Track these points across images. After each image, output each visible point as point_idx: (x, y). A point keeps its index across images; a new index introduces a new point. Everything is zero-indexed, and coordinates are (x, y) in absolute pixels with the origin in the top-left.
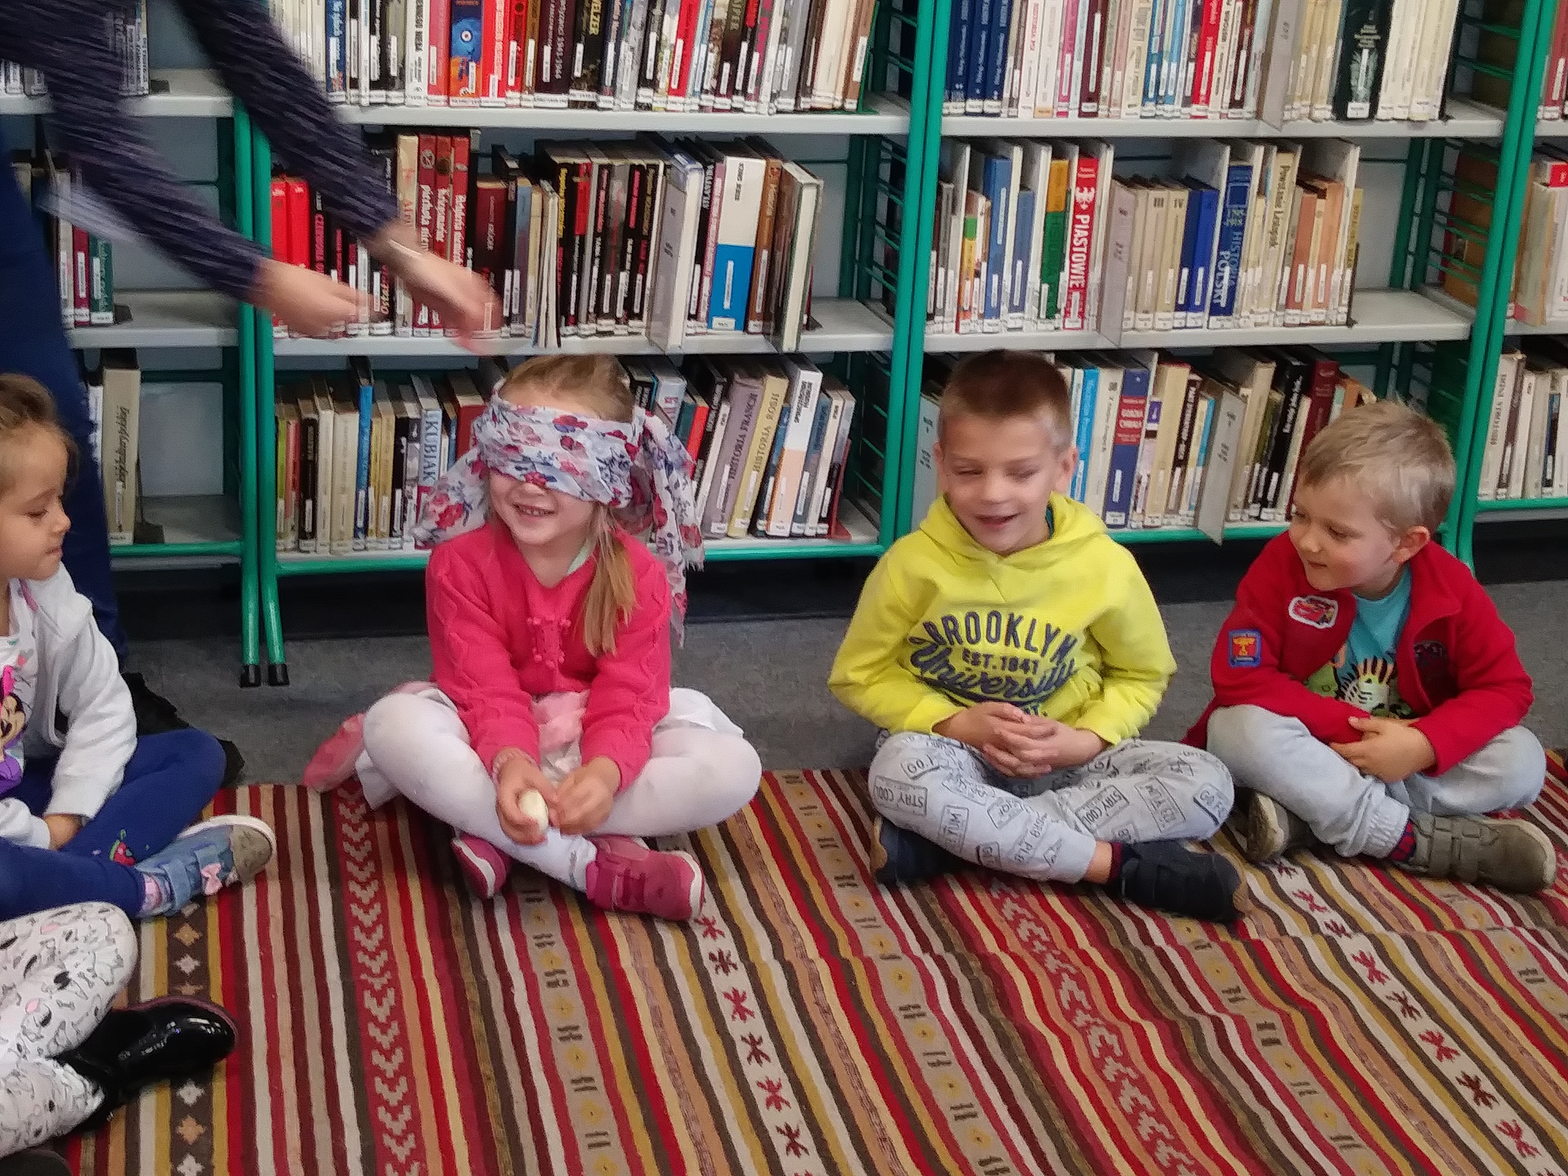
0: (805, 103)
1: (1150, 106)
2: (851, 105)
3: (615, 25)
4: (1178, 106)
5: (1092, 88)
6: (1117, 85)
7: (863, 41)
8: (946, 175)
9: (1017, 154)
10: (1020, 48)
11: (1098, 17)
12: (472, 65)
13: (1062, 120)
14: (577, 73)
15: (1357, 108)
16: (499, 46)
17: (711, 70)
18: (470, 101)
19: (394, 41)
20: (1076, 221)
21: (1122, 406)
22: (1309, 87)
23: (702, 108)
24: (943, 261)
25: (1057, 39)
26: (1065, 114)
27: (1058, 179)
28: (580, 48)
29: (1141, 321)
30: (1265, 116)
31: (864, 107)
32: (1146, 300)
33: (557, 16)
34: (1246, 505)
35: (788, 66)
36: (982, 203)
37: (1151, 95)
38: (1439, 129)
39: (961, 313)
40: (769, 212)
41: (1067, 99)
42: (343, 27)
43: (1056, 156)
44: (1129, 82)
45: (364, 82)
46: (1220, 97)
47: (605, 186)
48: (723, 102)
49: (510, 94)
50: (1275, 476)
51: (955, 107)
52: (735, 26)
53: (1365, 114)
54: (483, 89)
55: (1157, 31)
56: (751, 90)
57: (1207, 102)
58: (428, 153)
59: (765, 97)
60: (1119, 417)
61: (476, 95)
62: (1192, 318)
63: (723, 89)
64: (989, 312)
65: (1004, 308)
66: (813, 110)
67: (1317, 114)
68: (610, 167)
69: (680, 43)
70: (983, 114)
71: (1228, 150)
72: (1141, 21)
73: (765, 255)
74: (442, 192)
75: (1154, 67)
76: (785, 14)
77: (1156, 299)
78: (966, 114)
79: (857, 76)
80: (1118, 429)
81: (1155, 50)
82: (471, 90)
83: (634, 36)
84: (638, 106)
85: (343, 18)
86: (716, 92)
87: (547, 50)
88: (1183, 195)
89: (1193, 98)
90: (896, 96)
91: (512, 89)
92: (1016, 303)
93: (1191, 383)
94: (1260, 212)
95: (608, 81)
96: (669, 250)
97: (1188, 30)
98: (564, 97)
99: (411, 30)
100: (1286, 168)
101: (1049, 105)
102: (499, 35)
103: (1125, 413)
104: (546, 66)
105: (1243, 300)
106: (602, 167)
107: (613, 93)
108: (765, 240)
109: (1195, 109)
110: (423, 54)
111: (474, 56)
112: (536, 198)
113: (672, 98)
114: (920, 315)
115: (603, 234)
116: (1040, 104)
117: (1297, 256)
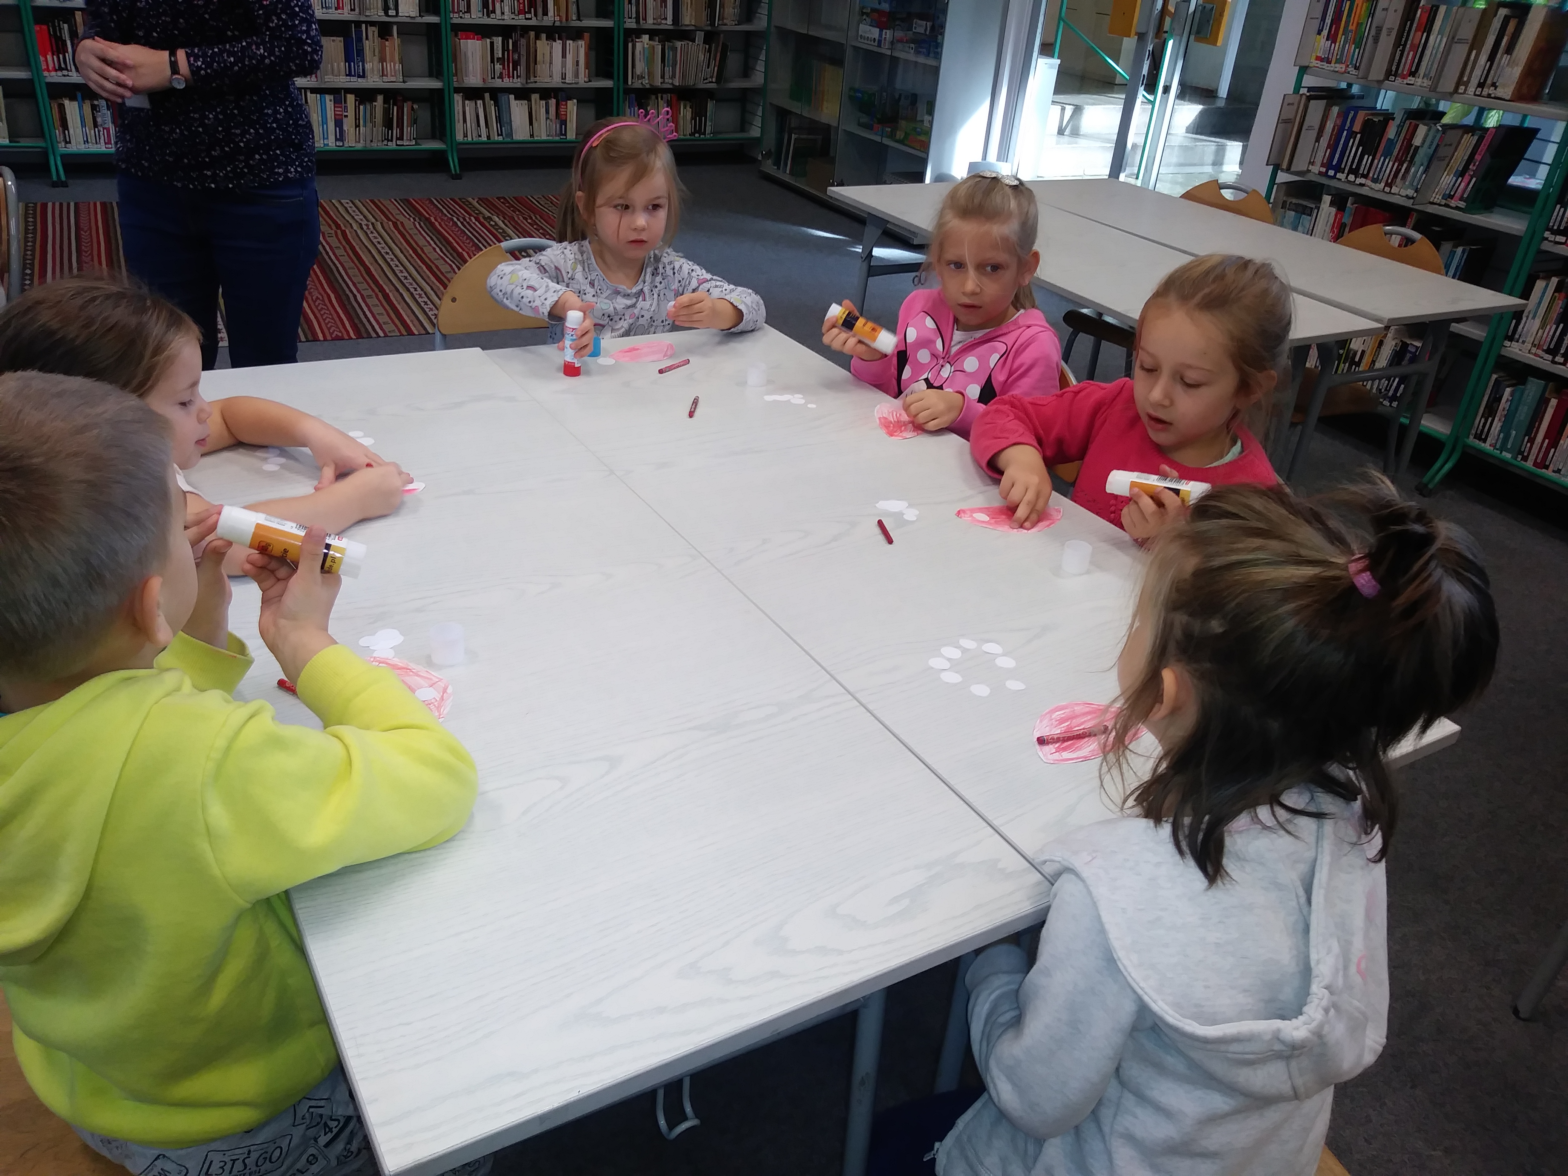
1: (324, 10)
4: (334, 10)
15: (392, 12)
21: (335, 107)
22: (375, 5)
29: (337, 79)
30: (364, 13)
32: (336, 72)
34: (383, 141)
38: (419, 20)
46: (347, 8)
50: (390, 131)
53: (395, 14)
57: (343, 9)
62: (353, 79)
67: (379, 14)
71: (353, 25)
77: (339, 71)
80: (335, 114)
88: (341, 39)
89: (339, 8)
93: (356, 100)
94: (367, 45)
100: (373, 31)
103: (336, 109)
105: (368, 73)
109: (339, 11)
117: (382, 60)
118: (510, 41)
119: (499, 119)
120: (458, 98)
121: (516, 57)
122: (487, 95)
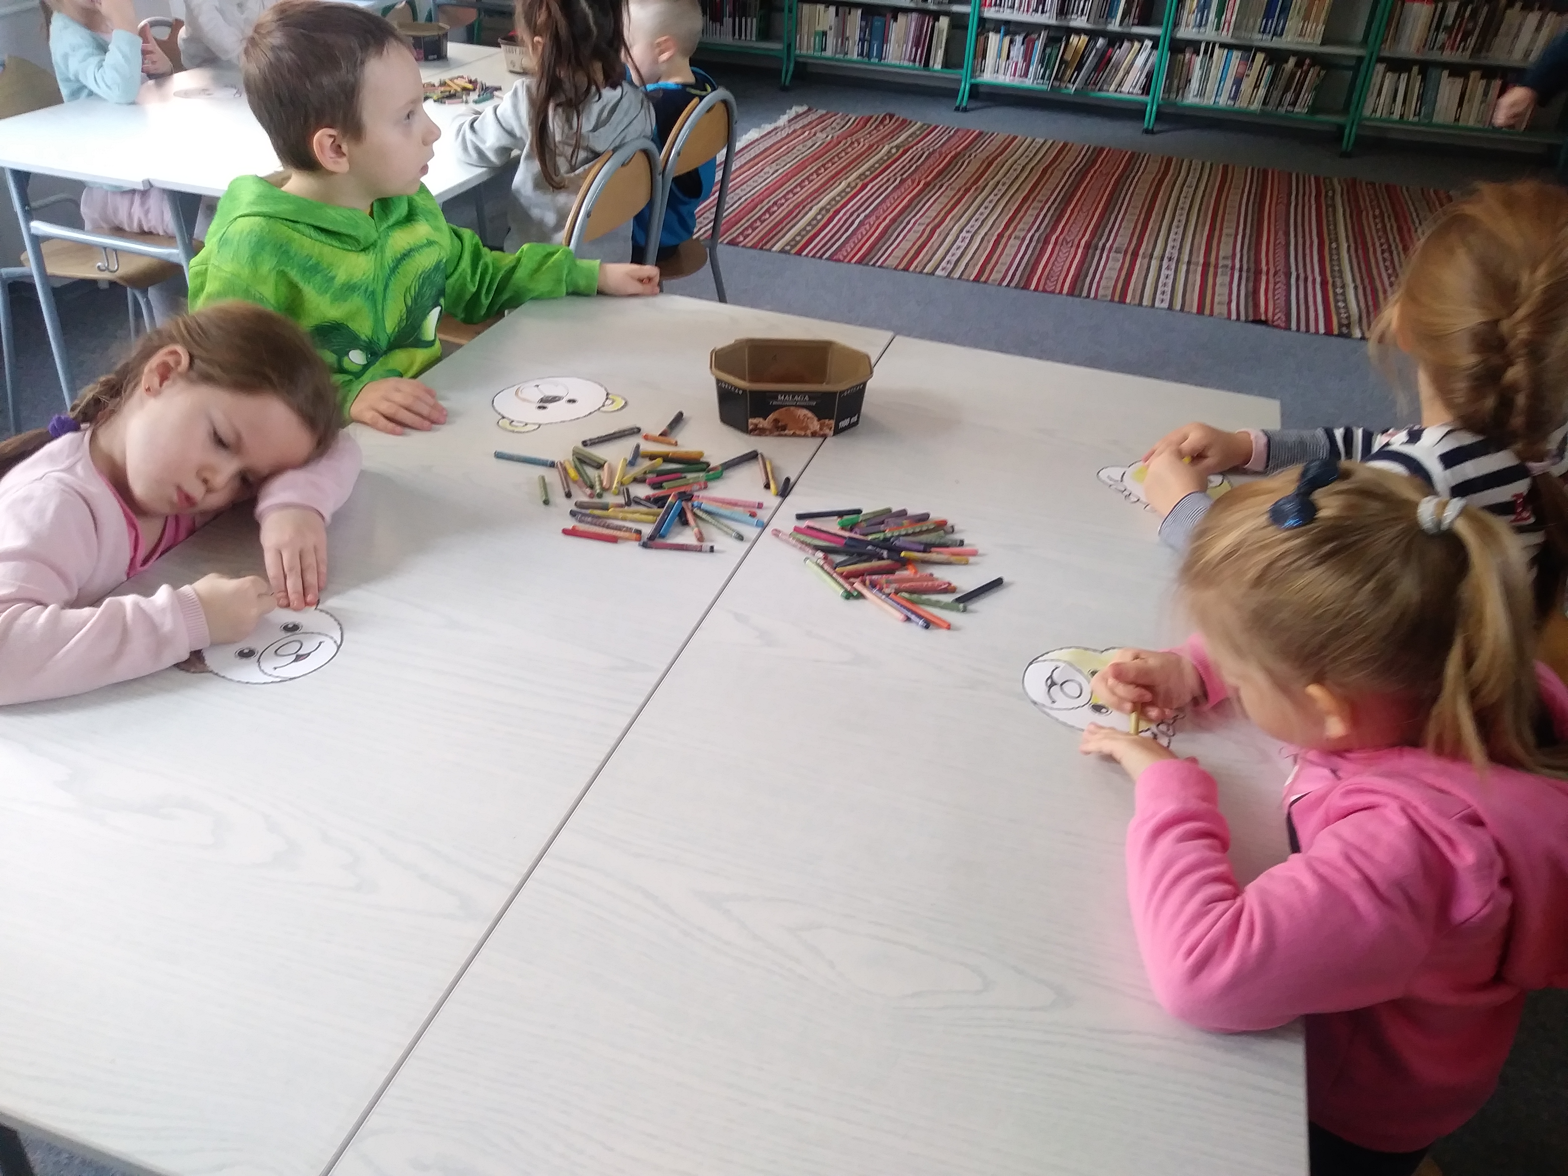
21: (1240, 64)
29: (1249, 35)
32: (1251, 29)
39: (1187, 27)
62: (1268, 37)
77: (1254, 28)
80: (1237, 72)
93: (1265, 60)
103: (1240, 67)
105: (1286, 33)
119: (1421, 98)
120: (1380, 68)
122: (1415, 69)
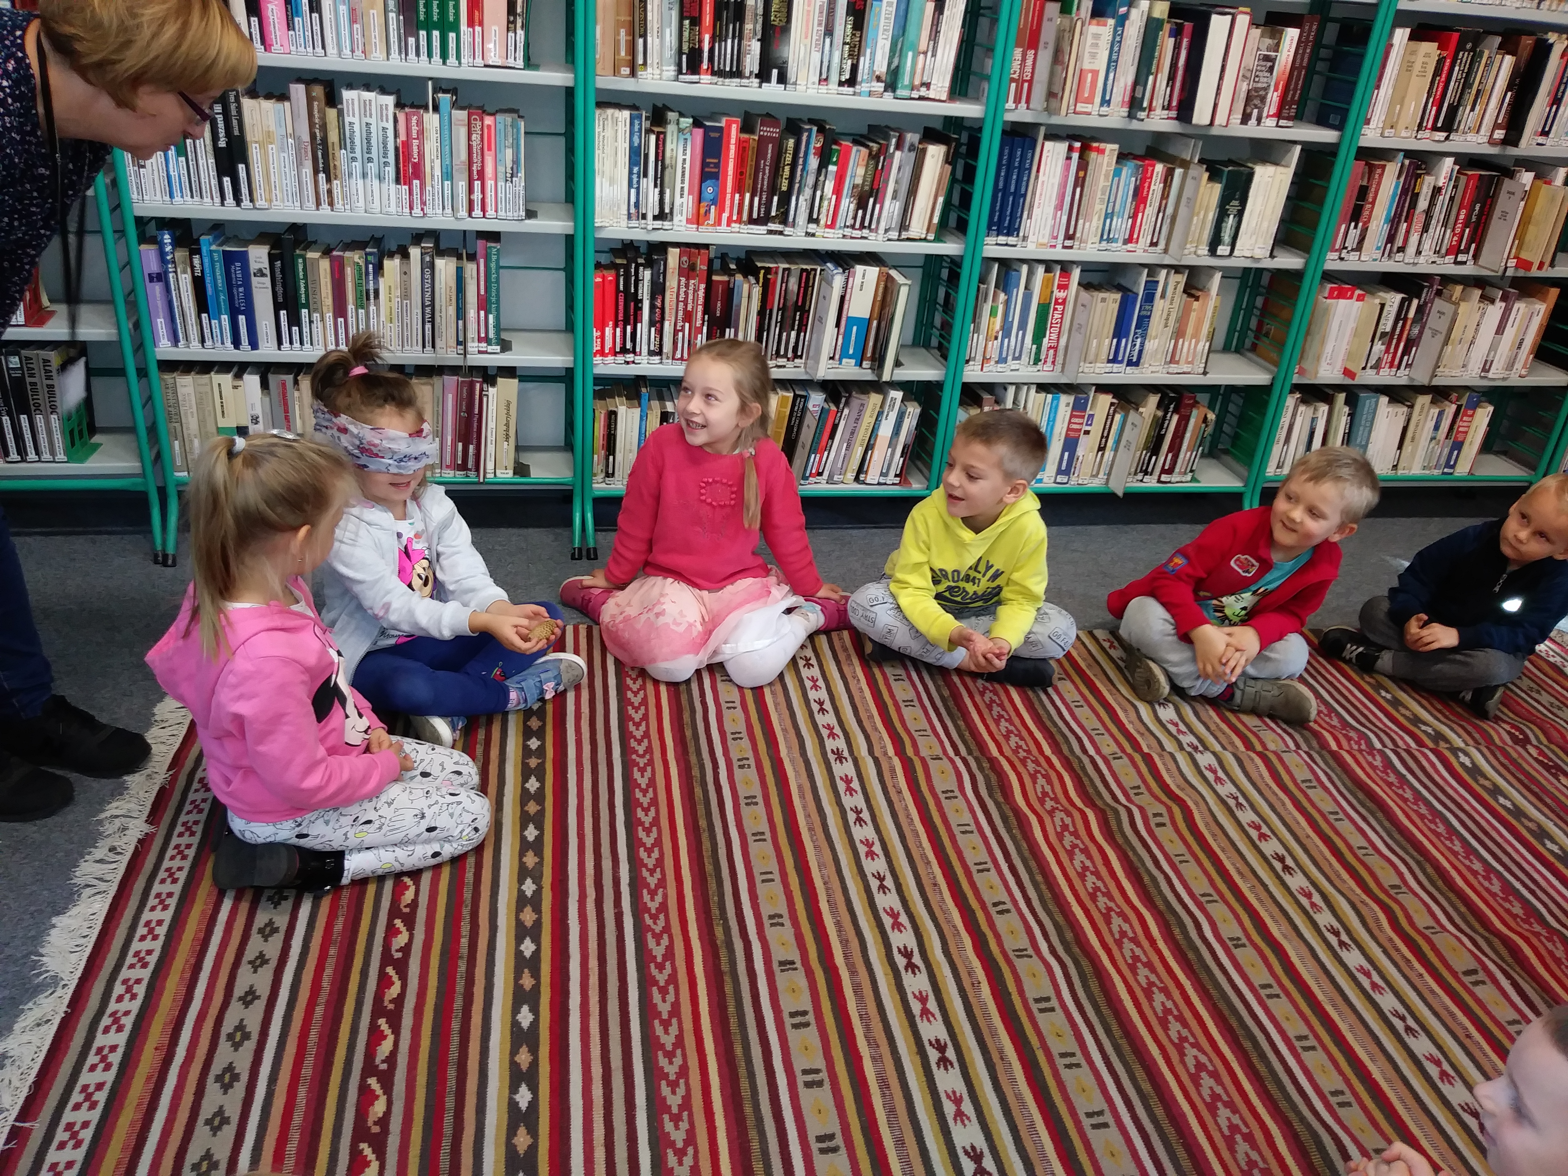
0: (904, 235)
1: (1104, 243)
2: (931, 237)
3: (797, 186)
4: (1120, 244)
5: (1071, 232)
6: (1086, 230)
7: (941, 200)
8: (983, 280)
9: (1025, 269)
10: (1031, 207)
11: (1078, 190)
12: (713, 207)
13: (1053, 250)
14: (773, 214)
15: (1223, 250)
16: (728, 196)
17: (851, 214)
18: (711, 229)
19: (668, 191)
20: (1055, 309)
21: (1072, 416)
22: (1197, 235)
23: (844, 236)
24: (977, 330)
25: (1054, 202)
26: (1055, 246)
27: (1047, 284)
28: (776, 199)
29: (1087, 368)
30: (1170, 251)
31: (938, 239)
33: (763, 179)
35: (896, 213)
36: (1002, 297)
37: (1105, 237)
38: (1268, 264)
39: (985, 360)
40: (879, 298)
41: (1056, 238)
42: (638, 182)
43: (1047, 270)
44: (1093, 229)
45: (650, 216)
46: (1144, 240)
47: (785, 281)
48: (857, 233)
49: (733, 225)
50: (1154, 458)
51: (991, 240)
52: (867, 188)
53: (1227, 253)
54: (718, 222)
55: (1112, 199)
56: (873, 227)
57: (1137, 242)
58: (685, 259)
59: (881, 230)
60: (1070, 422)
61: (714, 225)
63: (857, 226)
64: (1002, 360)
65: (1010, 358)
66: (909, 239)
67: (1199, 252)
68: (789, 269)
69: (834, 197)
70: (1006, 245)
71: (1146, 271)
72: (1103, 194)
73: (875, 323)
74: (692, 282)
75: (1108, 221)
76: (897, 182)
78: (997, 244)
79: (936, 220)
80: (1068, 429)
81: (1110, 211)
82: (711, 222)
83: (807, 192)
84: (808, 234)
85: (639, 177)
86: (853, 227)
87: (756, 199)
88: (1118, 296)
89: (1129, 240)
90: (955, 232)
91: (735, 222)
92: (1017, 355)
93: (1112, 404)
94: (1160, 307)
95: (791, 219)
96: (821, 320)
97: (1130, 199)
98: (765, 228)
99: (678, 186)
100: (1178, 283)
101: (1045, 241)
102: (729, 190)
103: (1074, 420)
104: (756, 209)
106: (784, 270)
107: (793, 226)
108: (875, 315)
109: (1130, 246)
110: (685, 200)
111: (714, 202)
112: (746, 287)
113: (827, 230)
114: (962, 361)
115: (783, 309)
116: (1041, 241)
117: (1179, 334)
118: (1415, 302)
121: (1416, 331)
122: (1341, 397)
